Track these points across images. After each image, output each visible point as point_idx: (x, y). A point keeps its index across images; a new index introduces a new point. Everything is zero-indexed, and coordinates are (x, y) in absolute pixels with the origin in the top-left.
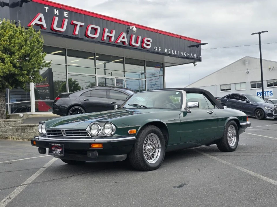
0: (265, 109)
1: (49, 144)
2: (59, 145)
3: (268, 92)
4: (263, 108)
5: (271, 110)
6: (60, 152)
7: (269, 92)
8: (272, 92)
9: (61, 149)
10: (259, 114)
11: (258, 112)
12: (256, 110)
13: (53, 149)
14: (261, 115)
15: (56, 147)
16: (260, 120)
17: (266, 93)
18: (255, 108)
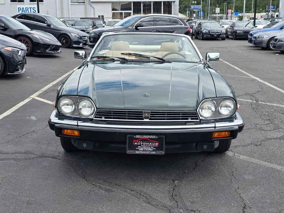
0: (71, 35)
1: (128, 136)
2: (154, 137)
3: (30, 8)
4: (69, 34)
5: (78, 37)
6: (154, 147)
7: (32, 9)
8: (35, 8)
9: (157, 144)
10: (64, 41)
11: (62, 39)
12: (60, 37)
13: (136, 143)
14: (66, 42)
16: (66, 49)
17: (28, 9)
18: (59, 34)
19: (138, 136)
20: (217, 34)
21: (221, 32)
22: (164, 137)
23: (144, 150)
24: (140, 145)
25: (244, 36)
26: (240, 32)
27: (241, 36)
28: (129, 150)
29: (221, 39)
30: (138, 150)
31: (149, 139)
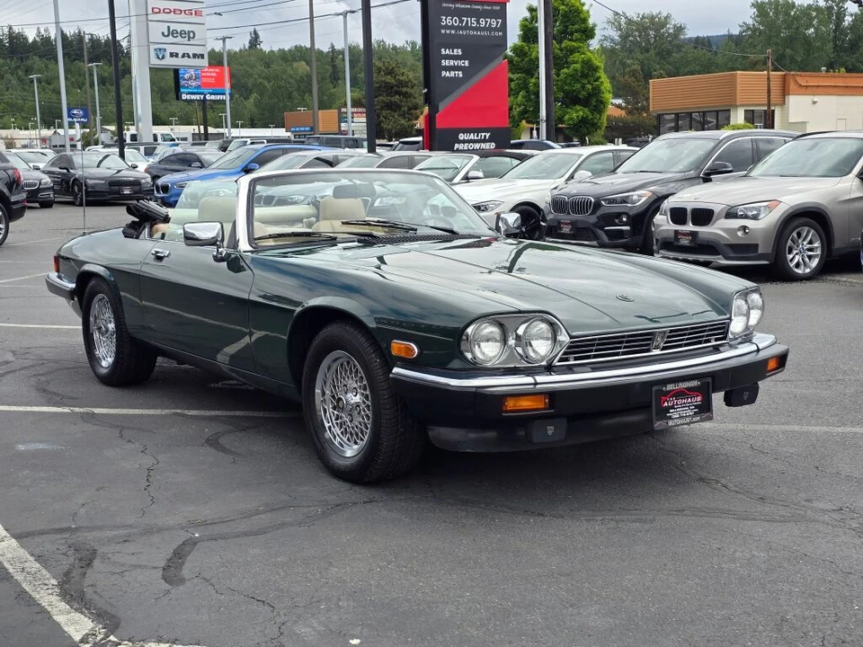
1: (655, 388)
2: (695, 383)
6: (696, 407)
9: (699, 399)
13: (666, 404)
15: (680, 394)
19: (670, 387)
20: (28, 191)
21: (40, 184)
22: (710, 380)
23: (681, 417)
24: (673, 407)
25: (110, 193)
26: (97, 181)
27: (101, 193)
28: (658, 420)
29: (37, 205)
30: (670, 418)
31: (688, 389)
